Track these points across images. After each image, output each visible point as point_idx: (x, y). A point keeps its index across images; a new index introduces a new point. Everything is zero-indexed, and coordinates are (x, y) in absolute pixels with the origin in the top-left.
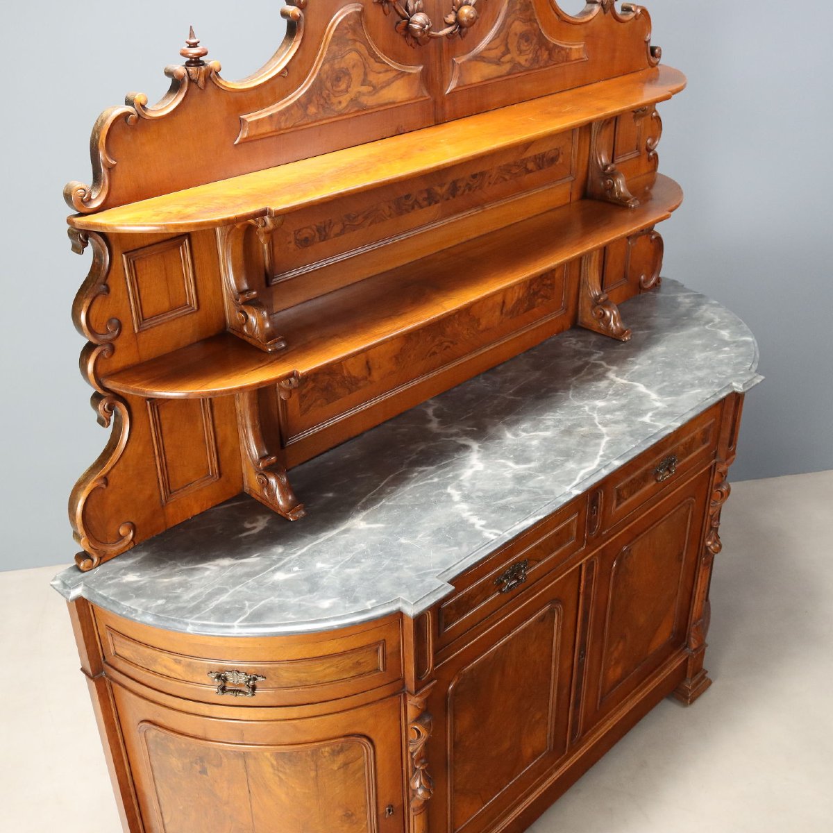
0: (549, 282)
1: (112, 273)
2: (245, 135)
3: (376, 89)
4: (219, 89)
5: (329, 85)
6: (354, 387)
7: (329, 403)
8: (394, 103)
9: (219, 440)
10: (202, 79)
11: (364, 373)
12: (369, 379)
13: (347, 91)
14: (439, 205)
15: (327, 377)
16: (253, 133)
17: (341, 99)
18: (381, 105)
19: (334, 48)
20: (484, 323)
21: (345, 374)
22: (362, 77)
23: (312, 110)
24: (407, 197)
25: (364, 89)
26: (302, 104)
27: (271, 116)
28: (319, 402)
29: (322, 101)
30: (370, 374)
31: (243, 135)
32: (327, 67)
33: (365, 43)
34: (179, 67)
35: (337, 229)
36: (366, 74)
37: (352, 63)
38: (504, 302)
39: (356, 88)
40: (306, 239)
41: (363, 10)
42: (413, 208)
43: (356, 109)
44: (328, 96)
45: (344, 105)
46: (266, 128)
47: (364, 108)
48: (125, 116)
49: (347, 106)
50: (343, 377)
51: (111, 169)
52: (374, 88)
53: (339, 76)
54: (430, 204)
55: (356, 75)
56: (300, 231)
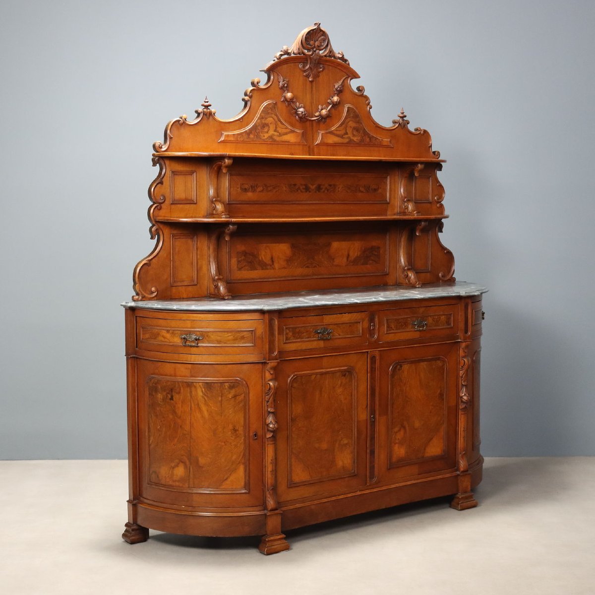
0: (376, 253)
1: (165, 177)
2: (223, 139)
3: (280, 135)
4: (215, 119)
5: (259, 128)
6: (264, 267)
7: (251, 270)
8: (289, 142)
9: (199, 266)
10: (208, 114)
11: (270, 262)
12: (272, 266)
13: (267, 133)
14: (310, 193)
15: (251, 257)
16: (226, 139)
17: (265, 135)
18: (283, 142)
19: (262, 114)
20: (337, 262)
21: (260, 259)
22: (275, 128)
23: (252, 136)
24: (295, 185)
25: (276, 133)
26: (248, 133)
27: (234, 135)
28: (246, 268)
29: (256, 134)
30: (273, 264)
31: (222, 139)
32: (259, 121)
33: (276, 115)
34: (200, 109)
35: (260, 189)
36: (276, 128)
37: (270, 122)
38: (348, 255)
39: (271, 132)
40: (246, 189)
41: (276, 103)
42: (297, 191)
43: (271, 140)
44: (259, 132)
45: (266, 137)
46: (232, 139)
47: (275, 141)
48: (178, 121)
49: (267, 138)
50: (259, 260)
51: (171, 138)
52: (280, 134)
53: (264, 125)
54: (306, 192)
55: (272, 127)
56: (243, 184)
